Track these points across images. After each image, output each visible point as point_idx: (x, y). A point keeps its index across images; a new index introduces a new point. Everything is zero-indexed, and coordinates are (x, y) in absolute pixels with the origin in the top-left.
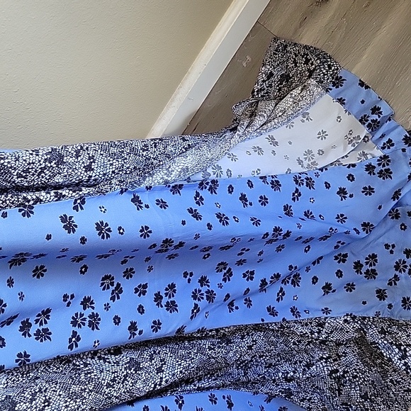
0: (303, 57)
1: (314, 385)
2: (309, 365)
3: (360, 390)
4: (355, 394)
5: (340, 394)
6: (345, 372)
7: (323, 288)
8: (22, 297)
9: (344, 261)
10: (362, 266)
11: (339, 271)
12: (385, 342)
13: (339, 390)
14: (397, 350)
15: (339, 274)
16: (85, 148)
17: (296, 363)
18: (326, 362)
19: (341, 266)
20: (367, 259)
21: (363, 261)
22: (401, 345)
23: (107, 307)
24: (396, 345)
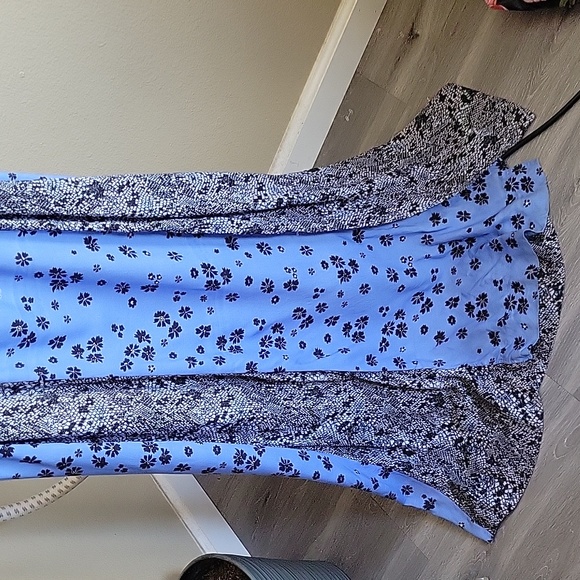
0: (513, 113)
1: (440, 460)
2: (430, 436)
3: (486, 454)
4: (481, 460)
5: (467, 464)
6: (470, 438)
7: (435, 338)
8: (67, 320)
9: (455, 305)
10: (473, 307)
11: (451, 317)
12: (502, 392)
13: (467, 460)
14: (514, 400)
15: (452, 320)
16: (131, 184)
17: (414, 432)
18: (449, 431)
19: (452, 312)
20: (477, 299)
21: (474, 303)
22: (518, 392)
23: (164, 343)
24: (513, 393)
